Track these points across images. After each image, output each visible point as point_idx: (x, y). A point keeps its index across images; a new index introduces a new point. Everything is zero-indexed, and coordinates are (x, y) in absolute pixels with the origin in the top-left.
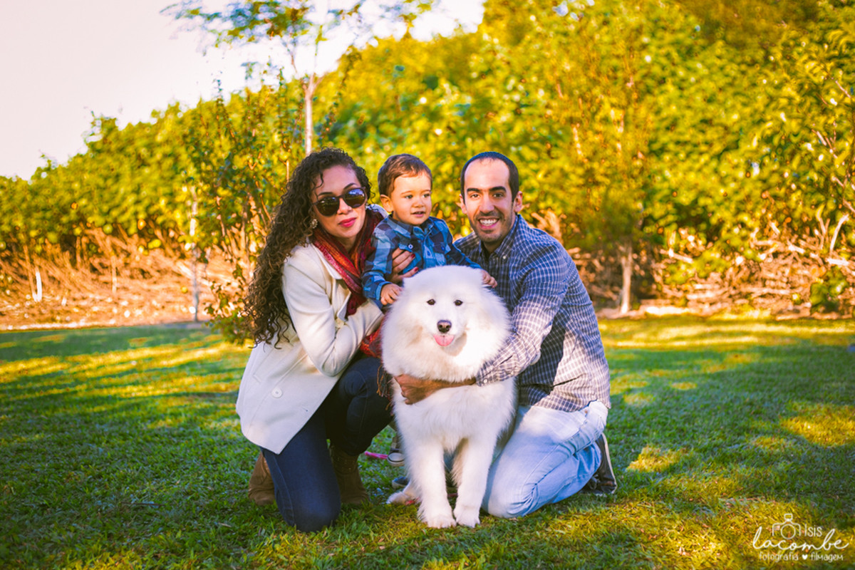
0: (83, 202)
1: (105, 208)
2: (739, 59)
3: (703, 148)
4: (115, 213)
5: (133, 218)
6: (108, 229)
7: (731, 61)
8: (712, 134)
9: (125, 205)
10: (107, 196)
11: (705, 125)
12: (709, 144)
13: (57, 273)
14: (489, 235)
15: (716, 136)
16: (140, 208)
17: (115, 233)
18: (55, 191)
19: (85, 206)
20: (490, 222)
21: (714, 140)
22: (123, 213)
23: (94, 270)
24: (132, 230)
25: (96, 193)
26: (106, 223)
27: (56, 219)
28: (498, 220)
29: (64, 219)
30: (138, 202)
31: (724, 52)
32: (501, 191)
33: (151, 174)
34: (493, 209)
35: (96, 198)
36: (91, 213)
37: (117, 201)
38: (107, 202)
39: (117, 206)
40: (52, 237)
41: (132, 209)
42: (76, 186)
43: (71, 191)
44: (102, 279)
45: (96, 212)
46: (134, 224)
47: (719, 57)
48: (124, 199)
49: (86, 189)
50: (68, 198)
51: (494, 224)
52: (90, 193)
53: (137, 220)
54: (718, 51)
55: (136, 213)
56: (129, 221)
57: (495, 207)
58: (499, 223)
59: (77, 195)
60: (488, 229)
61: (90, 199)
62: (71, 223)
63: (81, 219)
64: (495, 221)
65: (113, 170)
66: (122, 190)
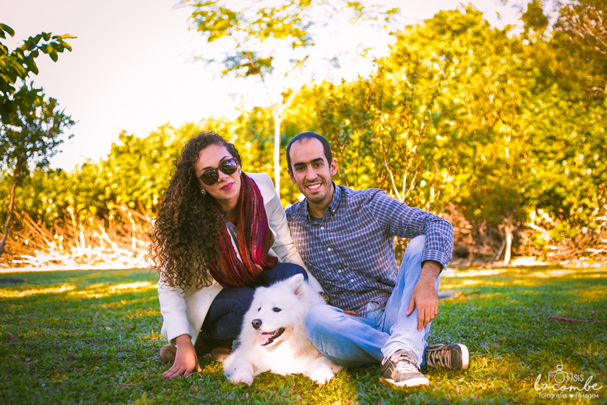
0: (115, 186)
1: (130, 190)
2: (566, 98)
3: (551, 155)
4: (136, 194)
5: (149, 197)
6: (132, 204)
7: (562, 99)
8: (556, 146)
9: (144, 188)
10: (131, 182)
11: (551, 140)
12: (555, 152)
13: (95, 234)
14: (316, 196)
15: (559, 147)
16: (155, 191)
17: (136, 208)
18: (94, 179)
19: (116, 189)
20: (316, 186)
21: (558, 150)
22: (142, 194)
23: (118, 233)
24: (149, 206)
25: (123, 180)
26: (131, 201)
27: (95, 197)
28: (321, 184)
29: (101, 197)
30: (153, 187)
31: (557, 93)
32: (320, 161)
33: (161, 168)
34: (317, 176)
35: (124, 184)
36: (120, 194)
37: (138, 185)
38: (131, 186)
39: (137, 189)
40: (93, 209)
41: (150, 191)
42: (110, 174)
43: (106, 178)
44: (124, 239)
45: (124, 192)
46: (150, 201)
47: (555, 96)
48: (144, 183)
49: (116, 177)
50: (104, 183)
51: (319, 187)
52: (119, 179)
53: (152, 199)
54: (554, 92)
55: (152, 195)
56: (146, 200)
57: (318, 175)
58: (322, 186)
59: (110, 181)
60: (315, 191)
61: (120, 184)
62: (105, 201)
63: (113, 197)
64: (319, 185)
65: (132, 165)
66: (143, 178)
